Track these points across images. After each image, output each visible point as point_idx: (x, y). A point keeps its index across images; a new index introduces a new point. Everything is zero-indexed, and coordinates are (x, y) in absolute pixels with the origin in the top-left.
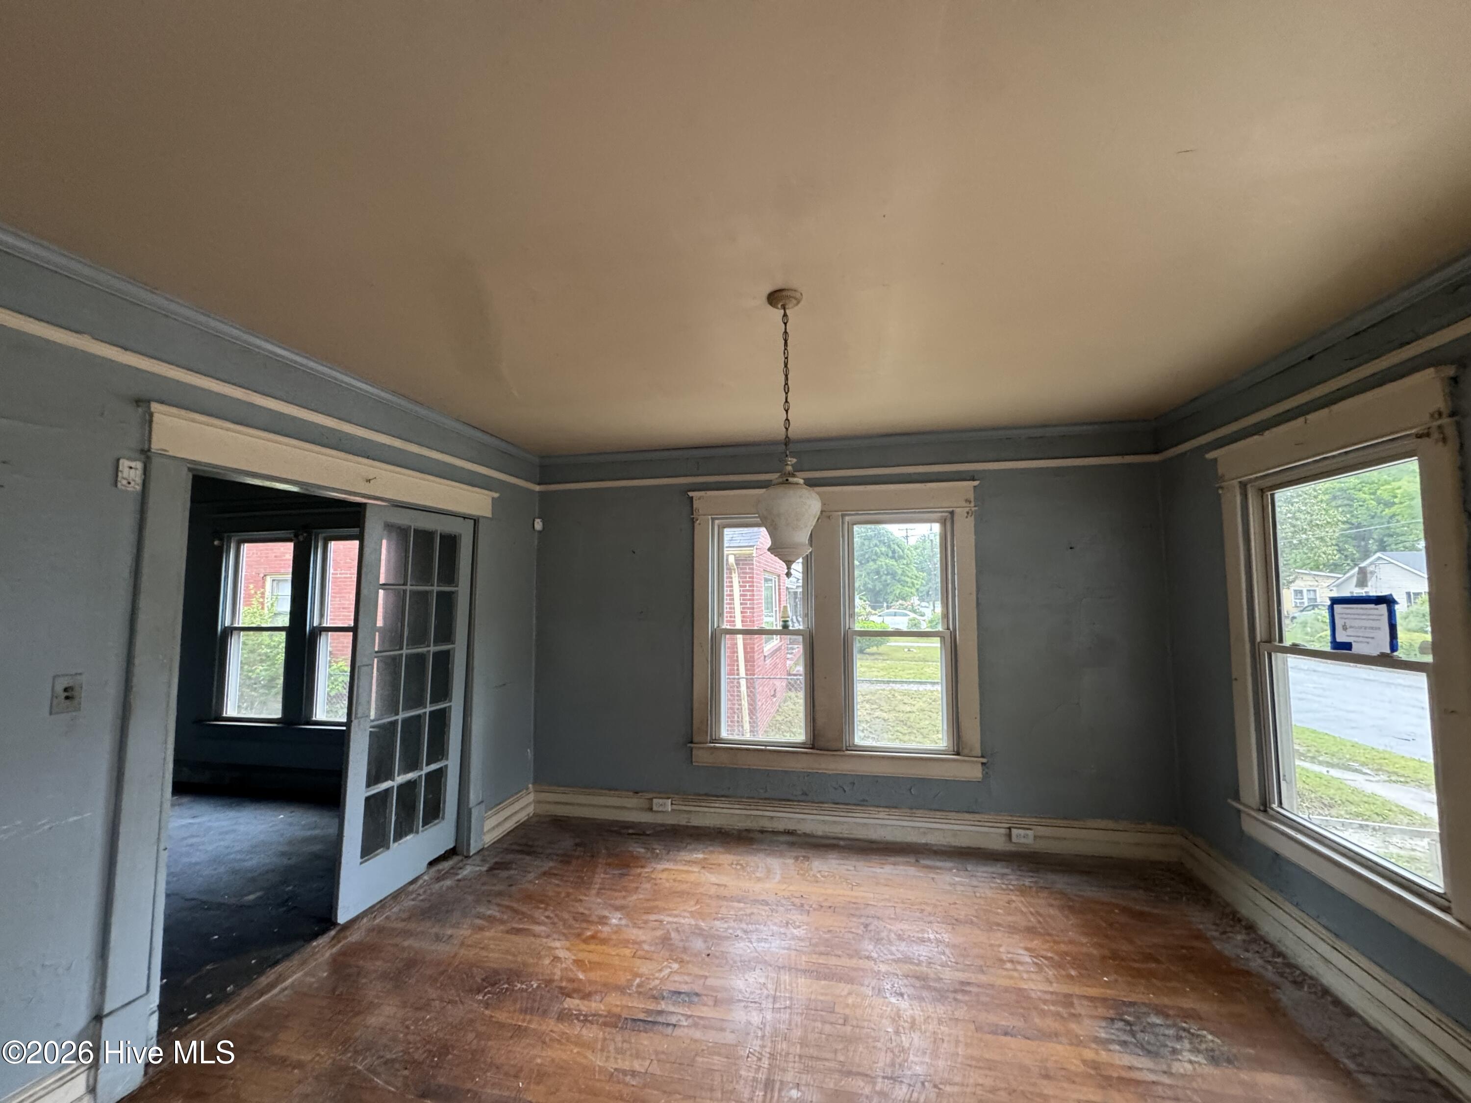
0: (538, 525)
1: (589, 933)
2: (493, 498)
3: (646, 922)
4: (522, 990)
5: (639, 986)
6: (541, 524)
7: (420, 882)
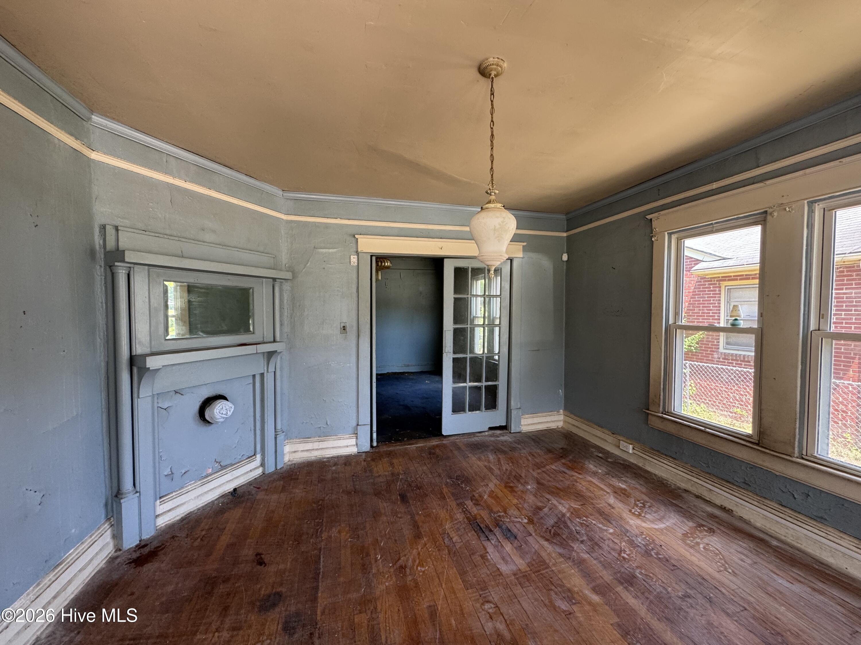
0: (565, 257)
1: (511, 485)
2: (523, 246)
3: (542, 496)
4: (462, 487)
5: (499, 516)
6: (567, 256)
7: (483, 434)
